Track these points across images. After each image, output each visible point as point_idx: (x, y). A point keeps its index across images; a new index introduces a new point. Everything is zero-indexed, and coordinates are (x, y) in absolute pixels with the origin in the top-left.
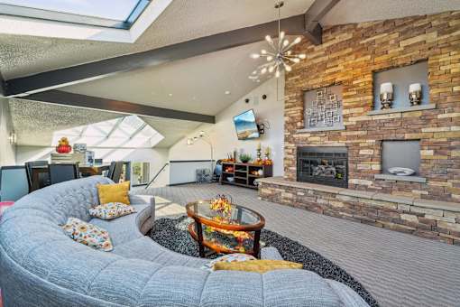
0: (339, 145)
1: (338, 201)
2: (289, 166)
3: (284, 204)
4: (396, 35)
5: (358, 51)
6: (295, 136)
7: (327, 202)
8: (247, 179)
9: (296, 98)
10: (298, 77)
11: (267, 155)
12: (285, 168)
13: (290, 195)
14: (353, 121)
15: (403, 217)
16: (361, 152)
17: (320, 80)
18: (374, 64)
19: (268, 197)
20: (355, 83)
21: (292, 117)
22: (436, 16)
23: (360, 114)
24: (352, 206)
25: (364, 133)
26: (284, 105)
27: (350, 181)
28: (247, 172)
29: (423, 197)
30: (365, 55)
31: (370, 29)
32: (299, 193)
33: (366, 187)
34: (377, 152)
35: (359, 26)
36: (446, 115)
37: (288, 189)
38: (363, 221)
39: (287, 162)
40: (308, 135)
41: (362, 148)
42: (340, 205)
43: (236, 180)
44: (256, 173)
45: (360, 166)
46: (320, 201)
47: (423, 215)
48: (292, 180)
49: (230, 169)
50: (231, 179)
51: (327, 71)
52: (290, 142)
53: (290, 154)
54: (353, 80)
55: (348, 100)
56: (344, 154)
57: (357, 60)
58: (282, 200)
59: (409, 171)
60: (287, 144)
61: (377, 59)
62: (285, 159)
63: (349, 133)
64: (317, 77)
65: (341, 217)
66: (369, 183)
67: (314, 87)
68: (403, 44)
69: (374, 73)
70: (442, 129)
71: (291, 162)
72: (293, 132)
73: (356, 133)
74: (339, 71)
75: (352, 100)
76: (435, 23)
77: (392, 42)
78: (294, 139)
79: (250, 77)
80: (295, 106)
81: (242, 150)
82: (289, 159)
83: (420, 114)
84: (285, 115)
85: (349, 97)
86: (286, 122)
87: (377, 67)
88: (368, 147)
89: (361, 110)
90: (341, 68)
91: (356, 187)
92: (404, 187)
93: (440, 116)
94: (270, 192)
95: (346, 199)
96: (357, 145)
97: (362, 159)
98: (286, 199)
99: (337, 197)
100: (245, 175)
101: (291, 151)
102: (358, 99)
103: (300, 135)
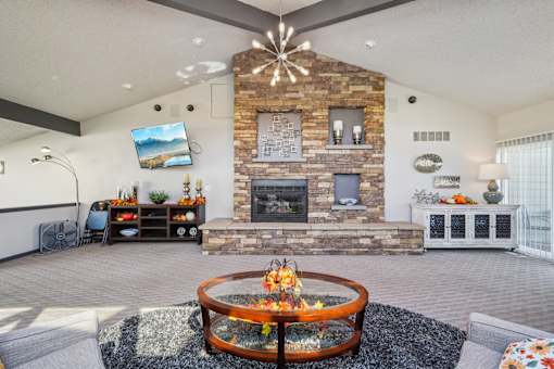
0: (298, 177)
1: (309, 237)
2: (241, 203)
3: (245, 253)
4: (347, 79)
5: (318, 82)
6: (249, 166)
7: (297, 241)
8: (168, 228)
9: (251, 118)
10: (254, 92)
11: (199, 191)
12: (235, 208)
13: (253, 241)
14: (312, 153)
15: (361, 241)
16: (320, 185)
17: (280, 103)
18: (330, 100)
19: (220, 249)
20: (314, 114)
21: (245, 142)
22: (372, 73)
23: (319, 147)
24: (321, 240)
25: (322, 166)
26: (234, 125)
27: (310, 215)
28: (168, 217)
29: (364, 222)
30: (323, 89)
31: (327, 64)
32: (264, 237)
33: (324, 218)
34: (333, 184)
35: (318, 57)
36: (377, 155)
37: (250, 233)
38: (331, 253)
39: (239, 199)
40: (265, 166)
41: (321, 181)
42: (311, 241)
43: (144, 233)
44: (183, 218)
45: (320, 199)
46: (290, 241)
47: (373, 237)
48: (245, 221)
49: (126, 216)
50: (128, 233)
51: (287, 95)
52: (243, 174)
53: (241, 188)
54: (313, 111)
55: (308, 131)
56: (304, 188)
57: (317, 92)
58: (242, 250)
59: (355, 201)
60: (238, 176)
61: (332, 96)
62: (235, 195)
63: (309, 166)
64: (277, 98)
65: (312, 254)
66: (326, 215)
67: (272, 109)
68: (352, 88)
69: (330, 108)
70: (375, 166)
71: (244, 199)
72: (245, 161)
73: (315, 166)
74: (300, 98)
75: (312, 131)
76: (371, 78)
77: (344, 84)
78: (248, 169)
79: (179, 74)
80: (249, 128)
81: (148, 184)
82: (241, 195)
83: (361, 152)
84: (235, 139)
85: (309, 127)
86: (236, 148)
87: (333, 104)
88: (326, 180)
89: (320, 143)
90: (301, 95)
91: (317, 220)
92: (352, 215)
93: (374, 156)
94: (223, 242)
95: (316, 234)
96: (316, 178)
97: (319, 192)
98: (248, 246)
99: (308, 233)
100: (163, 222)
101: (243, 185)
102: (317, 131)
103: (256, 165)
